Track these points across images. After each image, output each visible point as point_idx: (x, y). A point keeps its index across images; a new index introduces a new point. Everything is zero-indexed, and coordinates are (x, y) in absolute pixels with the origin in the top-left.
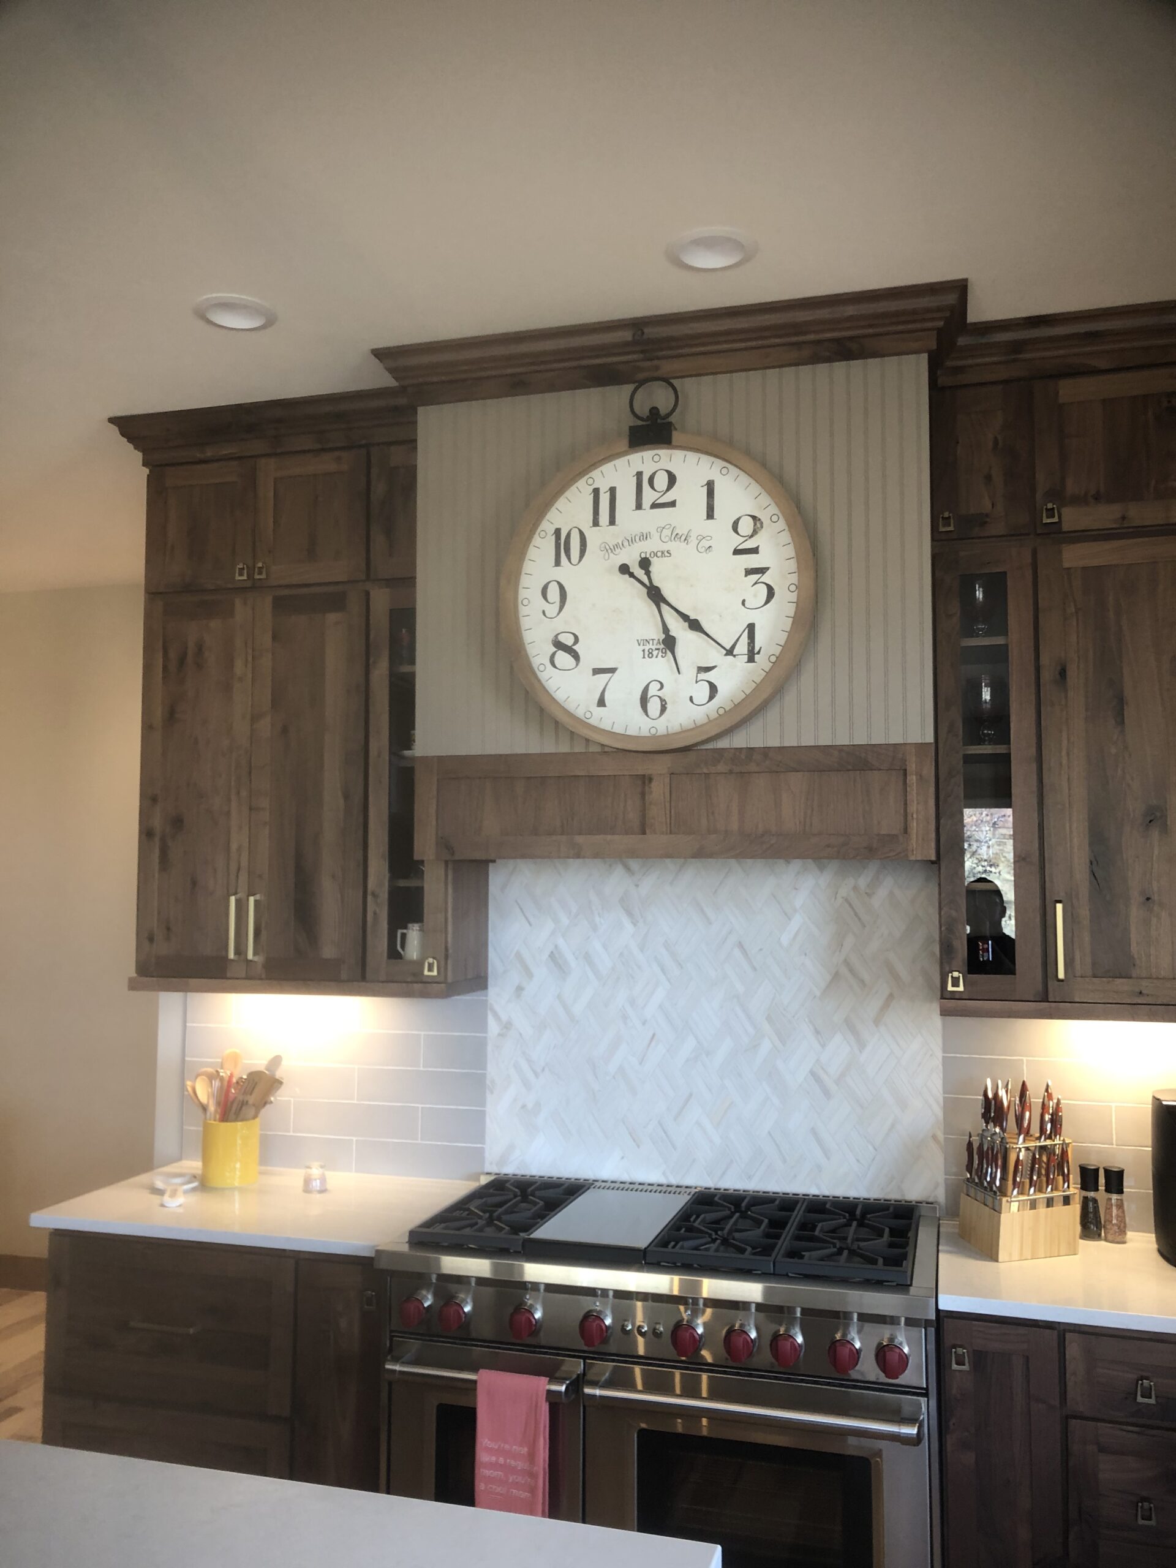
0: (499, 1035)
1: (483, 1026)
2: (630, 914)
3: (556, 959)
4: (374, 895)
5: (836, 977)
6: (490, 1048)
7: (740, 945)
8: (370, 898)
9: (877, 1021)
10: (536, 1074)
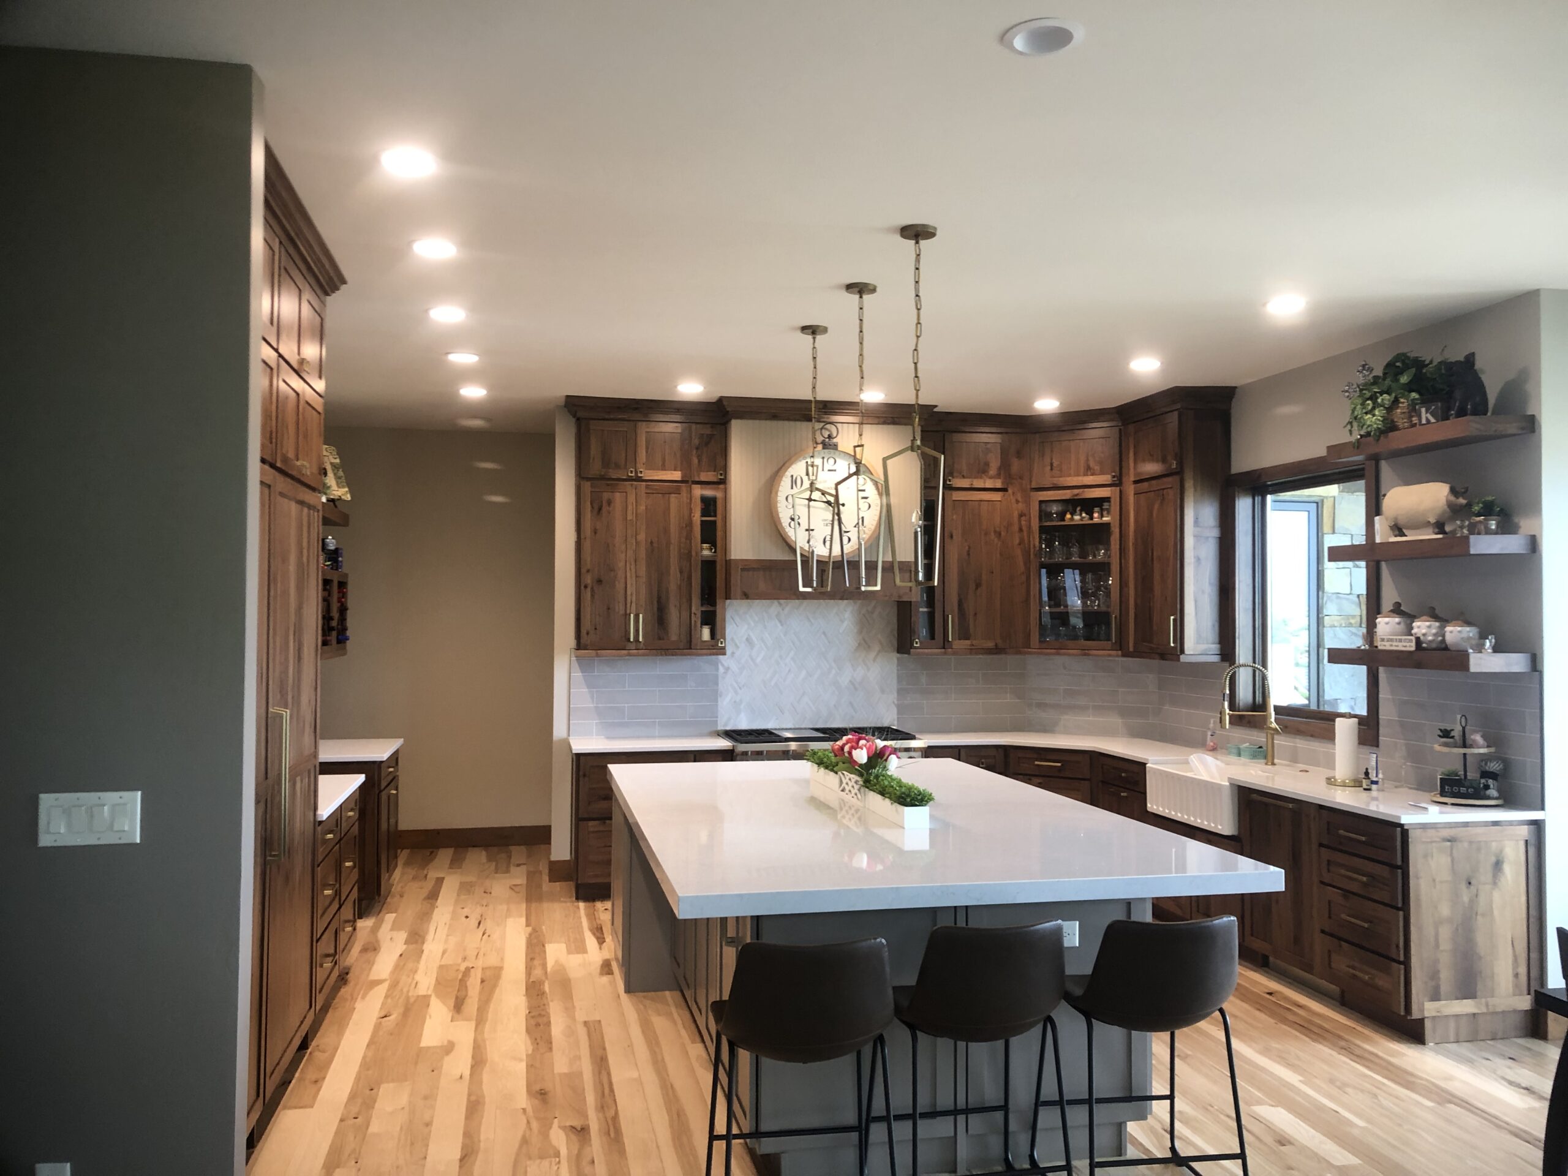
0: (724, 673)
1: (717, 669)
2: (780, 622)
3: (749, 640)
4: (695, 614)
5: (859, 644)
6: (720, 679)
7: (824, 633)
8: (693, 615)
9: (874, 660)
10: (740, 688)
